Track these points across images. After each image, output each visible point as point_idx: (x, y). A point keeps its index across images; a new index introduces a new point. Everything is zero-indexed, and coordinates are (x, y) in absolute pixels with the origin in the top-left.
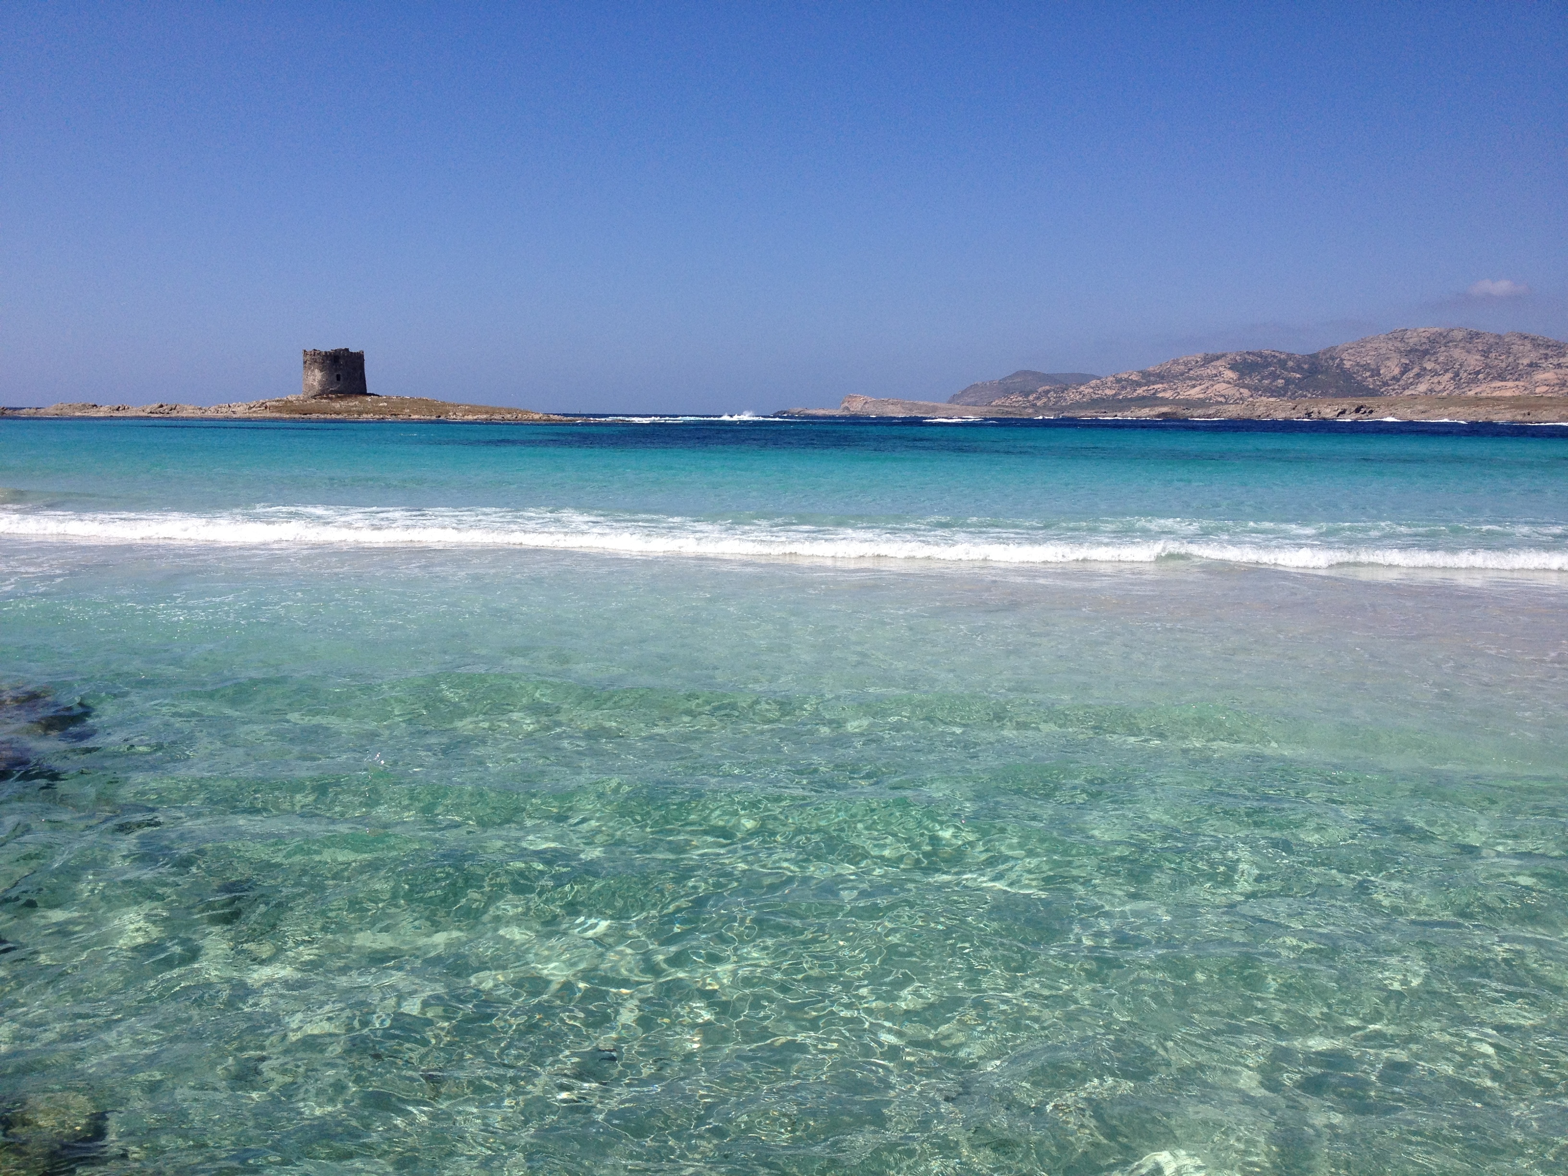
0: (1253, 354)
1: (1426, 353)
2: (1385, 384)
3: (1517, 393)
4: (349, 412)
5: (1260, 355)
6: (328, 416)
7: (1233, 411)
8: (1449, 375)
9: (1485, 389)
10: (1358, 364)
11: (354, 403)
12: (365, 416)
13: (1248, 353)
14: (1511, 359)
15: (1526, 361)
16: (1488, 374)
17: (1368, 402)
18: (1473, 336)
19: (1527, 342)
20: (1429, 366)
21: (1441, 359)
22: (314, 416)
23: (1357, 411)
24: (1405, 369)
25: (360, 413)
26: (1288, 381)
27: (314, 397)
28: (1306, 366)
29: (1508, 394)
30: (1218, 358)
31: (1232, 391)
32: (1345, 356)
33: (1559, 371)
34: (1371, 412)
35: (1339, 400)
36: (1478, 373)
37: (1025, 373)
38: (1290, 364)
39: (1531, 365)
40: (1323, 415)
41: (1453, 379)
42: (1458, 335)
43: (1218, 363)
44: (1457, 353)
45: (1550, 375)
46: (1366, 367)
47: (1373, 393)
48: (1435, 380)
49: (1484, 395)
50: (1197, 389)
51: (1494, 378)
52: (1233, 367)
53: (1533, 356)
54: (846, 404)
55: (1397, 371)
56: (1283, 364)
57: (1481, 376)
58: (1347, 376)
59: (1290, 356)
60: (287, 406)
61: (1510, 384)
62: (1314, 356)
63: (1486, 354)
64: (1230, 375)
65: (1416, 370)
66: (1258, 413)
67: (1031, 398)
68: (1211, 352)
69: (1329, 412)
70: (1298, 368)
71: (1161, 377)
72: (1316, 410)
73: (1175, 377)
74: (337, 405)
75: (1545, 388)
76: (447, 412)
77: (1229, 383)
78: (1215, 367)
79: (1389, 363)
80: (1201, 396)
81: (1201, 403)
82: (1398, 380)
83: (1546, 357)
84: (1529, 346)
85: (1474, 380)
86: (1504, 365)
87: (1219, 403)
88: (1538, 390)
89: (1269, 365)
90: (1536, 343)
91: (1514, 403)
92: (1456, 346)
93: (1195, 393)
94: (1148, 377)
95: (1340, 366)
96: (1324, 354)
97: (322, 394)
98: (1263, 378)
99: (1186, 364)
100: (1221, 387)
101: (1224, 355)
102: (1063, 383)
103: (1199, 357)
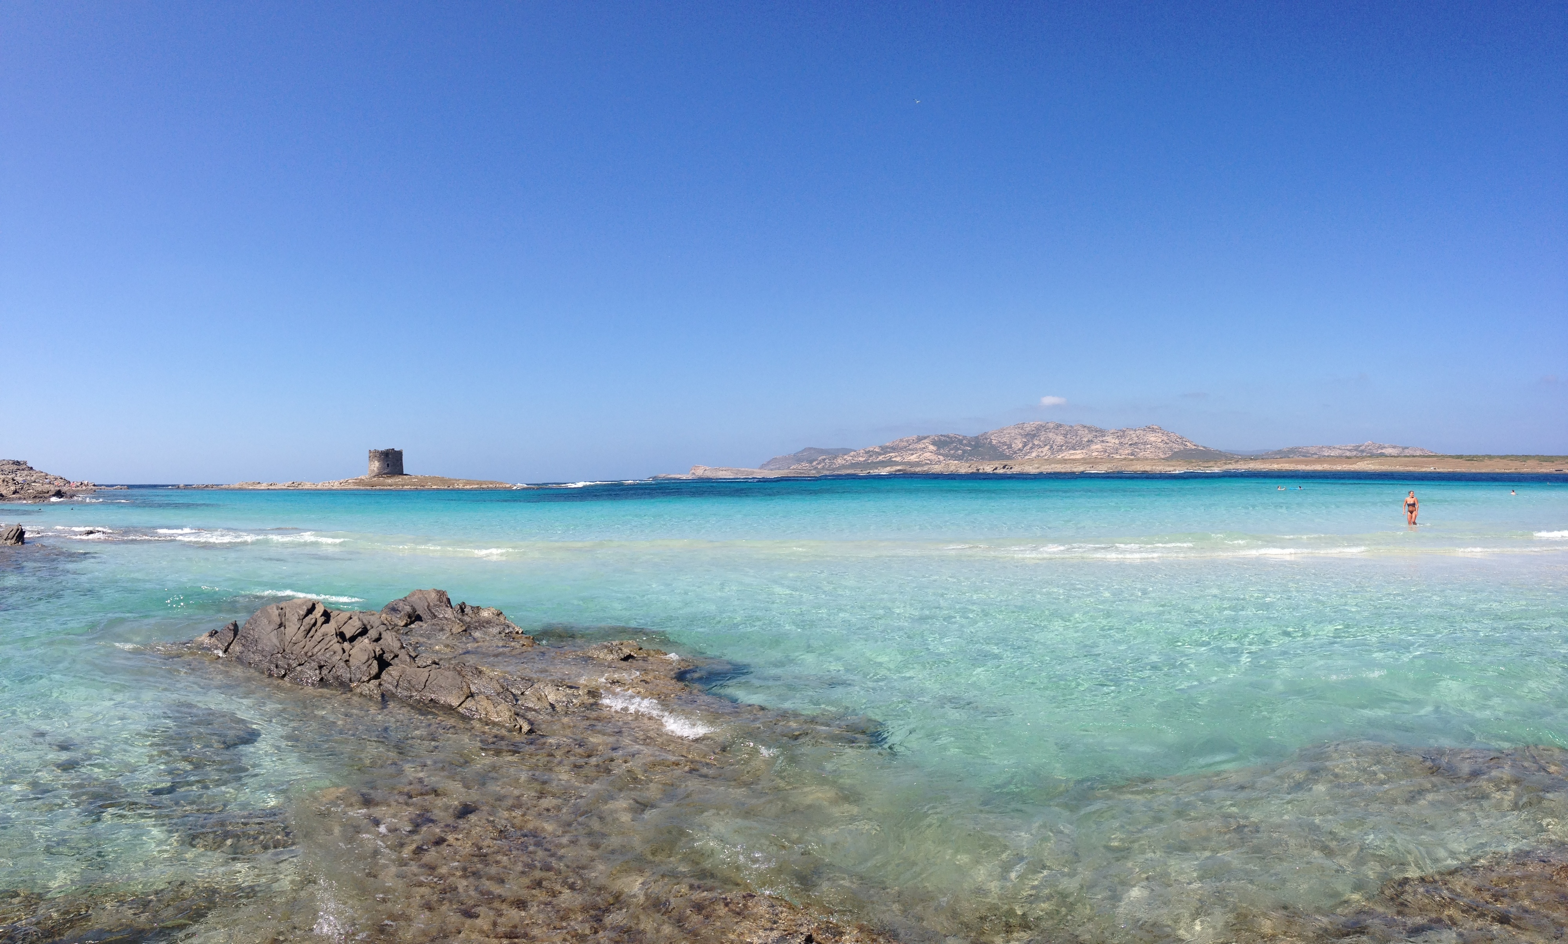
0: (944, 436)
1: (1034, 436)
2: (1015, 453)
3: (1083, 456)
4: (397, 485)
5: (948, 437)
6: (386, 488)
7: (937, 469)
8: (1048, 447)
9: (1067, 455)
10: (1000, 442)
11: (398, 479)
12: (406, 487)
13: (941, 435)
14: (1078, 438)
15: (1086, 439)
16: (1067, 447)
17: (1008, 462)
18: (1059, 426)
19: (1085, 429)
20: (1036, 442)
21: (1042, 439)
22: (378, 487)
23: (1004, 467)
24: (1025, 445)
25: (403, 485)
26: (964, 452)
27: (374, 477)
28: (973, 443)
29: (1078, 457)
30: (925, 438)
31: (934, 457)
32: (992, 437)
33: (1103, 444)
34: (1011, 468)
35: (994, 462)
36: (1062, 446)
37: (810, 449)
38: (965, 442)
39: (1088, 441)
40: (985, 471)
41: (1049, 449)
42: (1051, 425)
43: (925, 441)
44: (1051, 435)
45: (1099, 446)
46: (1004, 444)
47: (1009, 458)
48: (1040, 450)
49: (1066, 457)
50: (914, 456)
51: (1070, 449)
52: (934, 443)
53: (1090, 437)
54: (693, 471)
55: (1021, 446)
56: (960, 441)
57: (1064, 448)
58: (994, 448)
59: (965, 437)
60: (360, 482)
61: (1078, 452)
62: (977, 438)
63: (1065, 435)
64: (932, 448)
65: (1030, 445)
66: (951, 469)
67: (814, 463)
68: (921, 435)
69: (988, 469)
70: (969, 445)
71: (893, 449)
72: (981, 467)
73: (901, 449)
74: (389, 481)
75: (1097, 453)
76: (453, 484)
77: (932, 452)
78: (924, 443)
79: (1016, 441)
80: (917, 460)
81: (918, 464)
82: (1022, 451)
83: (1096, 437)
84: (1087, 432)
85: (1060, 450)
86: (1074, 442)
87: (927, 464)
88: (1093, 454)
89: (953, 442)
90: (1090, 429)
91: (1084, 461)
92: (1050, 432)
93: (913, 458)
94: (885, 450)
95: (991, 442)
96: (982, 436)
97: (379, 475)
98: (951, 450)
99: (907, 441)
100: (927, 455)
101: (928, 437)
102: (834, 454)
103: (915, 437)
